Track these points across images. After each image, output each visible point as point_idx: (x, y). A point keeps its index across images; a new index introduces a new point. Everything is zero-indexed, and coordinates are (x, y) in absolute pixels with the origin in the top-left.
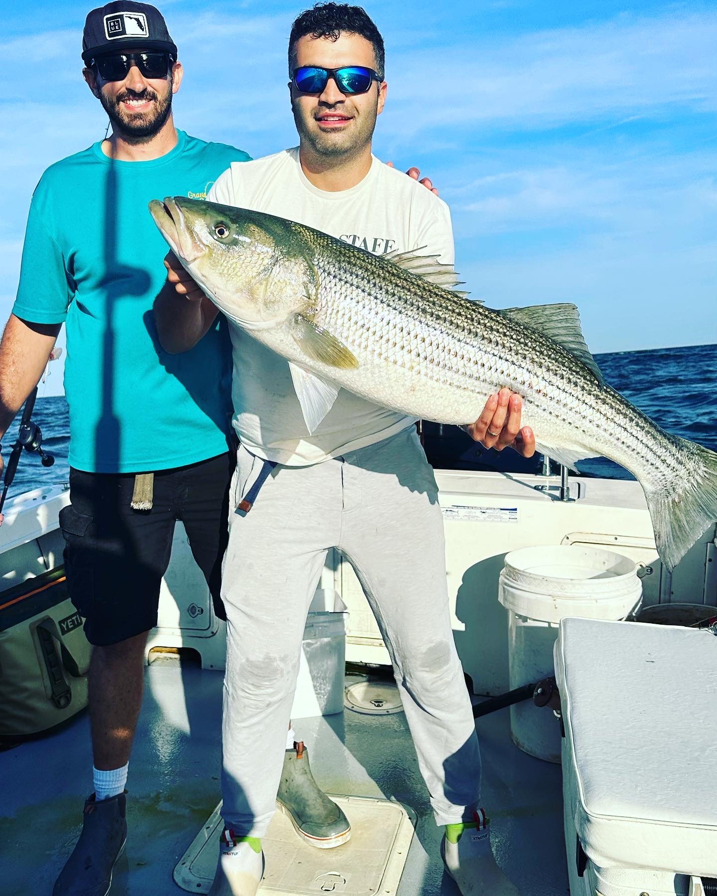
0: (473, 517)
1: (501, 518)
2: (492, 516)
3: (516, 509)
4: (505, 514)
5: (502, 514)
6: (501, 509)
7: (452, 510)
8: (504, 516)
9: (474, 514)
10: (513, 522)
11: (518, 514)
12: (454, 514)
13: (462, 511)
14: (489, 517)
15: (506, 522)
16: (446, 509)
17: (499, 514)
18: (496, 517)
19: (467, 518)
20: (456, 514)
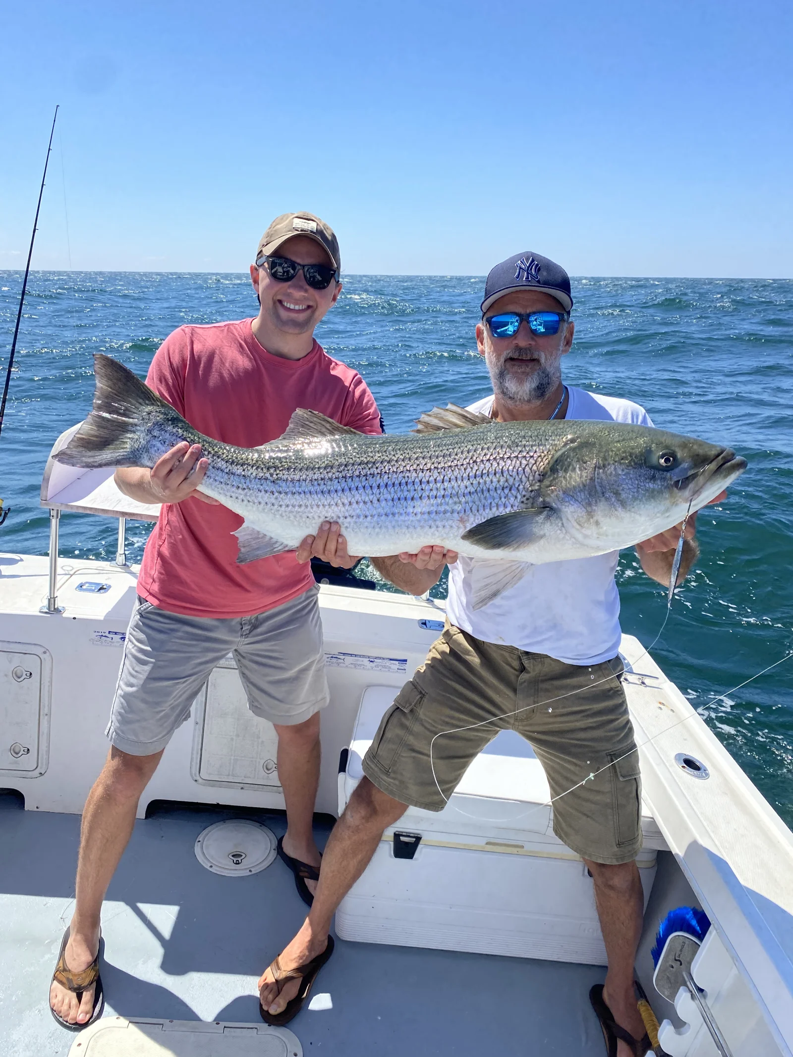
0: (360, 665)
1: (390, 668)
2: (381, 665)
3: (406, 661)
4: (394, 664)
5: (391, 664)
6: (391, 660)
7: (338, 657)
9: (361, 663)
11: (407, 666)
12: (340, 661)
13: (349, 659)
14: (377, 666)
15: (393, 672)
16: (331, 656)
17: (387, 664)
18: (385, 667)
19: (353, 666)
20: (342, 661)
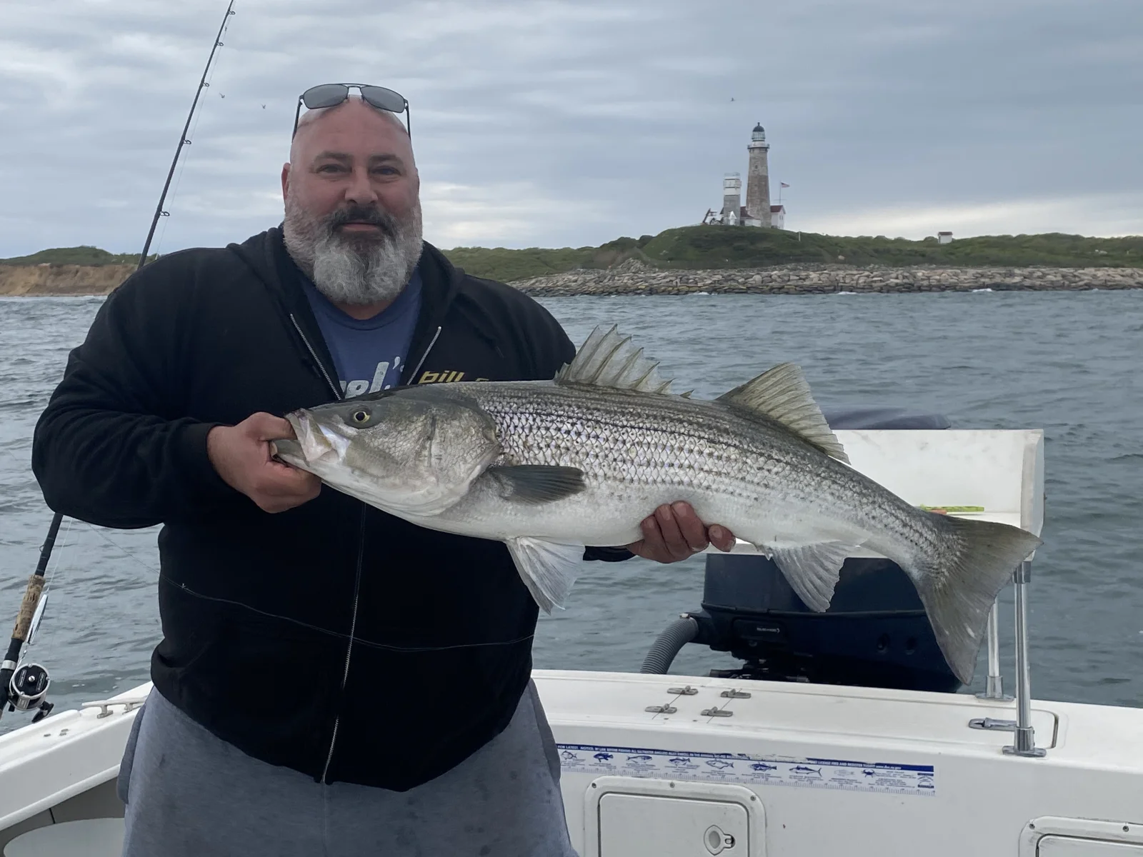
0: (850, 781)
1: (903, 784)
2: (886, 780)
3: (930, 769)
4: (912, 777)
5: (905, 776)
6: (904, 767)
7: (809, 766)
8: (908, 781)
9: (851, 777)
10: (925, 794)
11: (936, 779)
12: (813, 774)
13: (828, 771)
14: (881, 782)
15: (912, 793)
16: (796, 765)
17: (898, 778)
18: (894, 783)
19: (836, 784)
20: (816, 775)
